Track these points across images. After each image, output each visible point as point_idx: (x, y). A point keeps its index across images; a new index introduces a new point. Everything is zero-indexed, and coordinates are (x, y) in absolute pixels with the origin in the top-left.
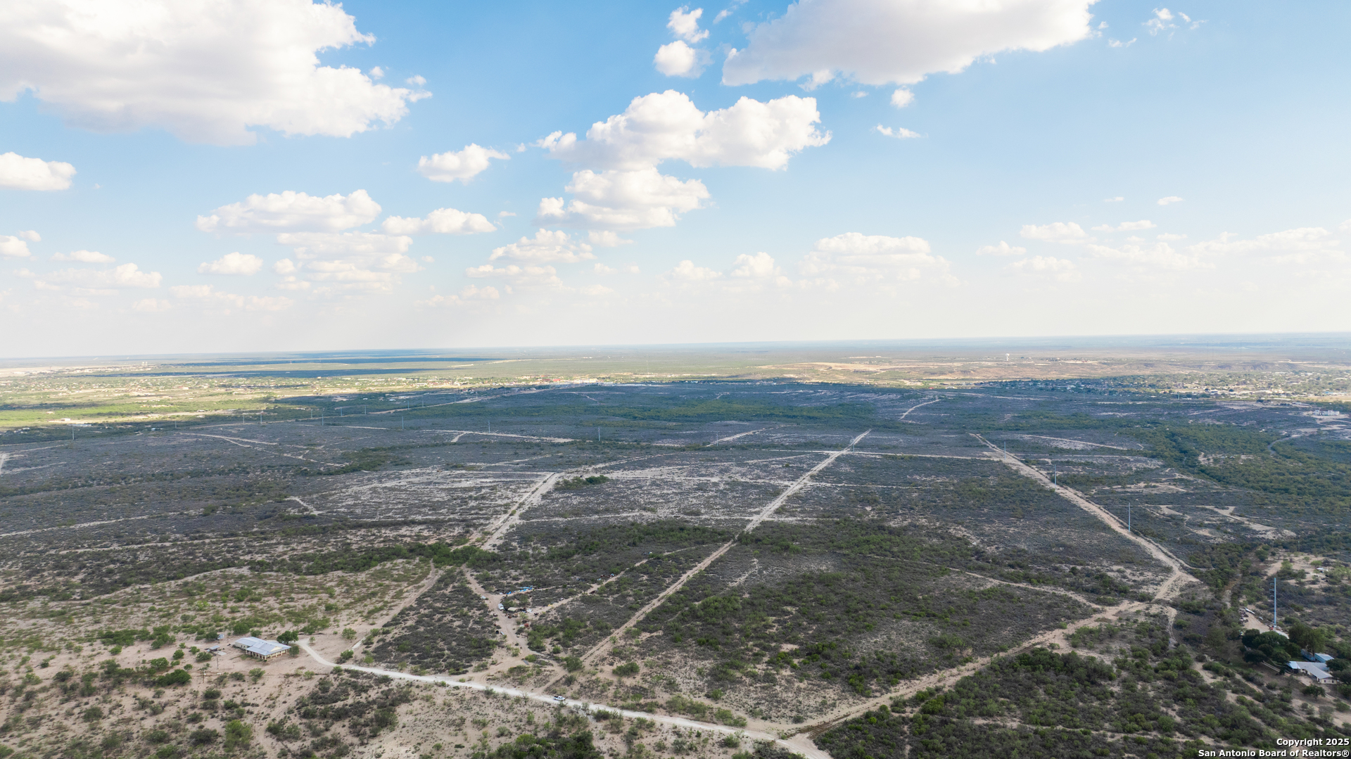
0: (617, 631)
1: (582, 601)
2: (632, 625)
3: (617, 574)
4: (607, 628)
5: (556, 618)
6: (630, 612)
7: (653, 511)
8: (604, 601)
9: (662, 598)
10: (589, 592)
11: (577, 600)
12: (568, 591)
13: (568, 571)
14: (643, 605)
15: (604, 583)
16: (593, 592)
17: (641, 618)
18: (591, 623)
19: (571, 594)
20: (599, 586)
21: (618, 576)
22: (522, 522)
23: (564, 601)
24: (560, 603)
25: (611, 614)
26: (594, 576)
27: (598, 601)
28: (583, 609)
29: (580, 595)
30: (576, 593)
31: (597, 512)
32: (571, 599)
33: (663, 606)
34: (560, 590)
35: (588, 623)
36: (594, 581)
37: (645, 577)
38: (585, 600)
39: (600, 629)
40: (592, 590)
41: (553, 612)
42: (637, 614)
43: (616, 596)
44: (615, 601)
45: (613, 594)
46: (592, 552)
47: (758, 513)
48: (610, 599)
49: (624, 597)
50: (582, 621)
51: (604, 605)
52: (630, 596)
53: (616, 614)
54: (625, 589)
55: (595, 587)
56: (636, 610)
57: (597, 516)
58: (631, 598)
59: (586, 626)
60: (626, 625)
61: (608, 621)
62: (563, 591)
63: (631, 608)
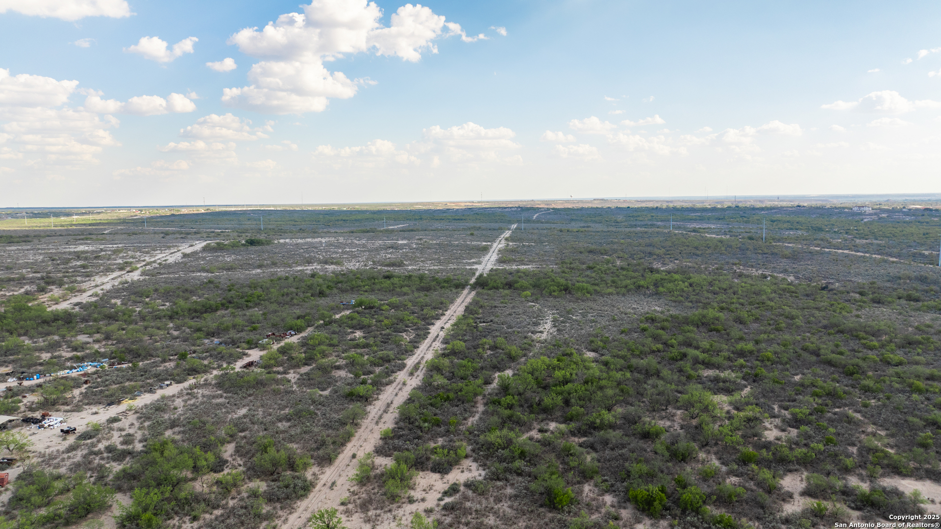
0: (328, 474)
1: (219, 385)
2: (369, 447)
3: (299, 330)
4: (292, 466)
5: (128, 440)
6: (352, 407)
7: (337, 263)
8: (277, 382)
9: (416, 367)
10: (238, 366)
11: (206, 384)
12: (185, 365)
13: (199, 330)
14: (379, 385)
15: (276, 347)
16: (250, 364)
17: (389, 423)
18: (238, 451)
19: (193, 371)
20: (263, 353)
21: (303, 334)
22: (142, 278)
23: (173, 389)
24: (159, 393)
25: (298, 415)
26: (253, 336)
27: (260, 384)
28: (219, 405)
29: (215, 372)
30: (206, 370)
31: (260, 267)
32: (191, 381)
33: (427, 386)
34: (170, 365)
35: (228, 450)
36: (253, 345)
37: (358, 334)
38: (227, 384)
39: (270, 473)
40: (246, 360)
41: (132, 418)
42: (374, 410)
43: (305, 369)
44: (306, 381)
45: (297, 366)
46: (250, 304)
47: (479, 263)
48: (292, 376)
49: (325, 370)
50: (206, 447)
51: (276, 392)
52: (338, 368)
53: (312, 415)
54: (324, 355)
55: (255, 355)
56: (366, 399)
57: (259, 271)
58: (342, 373)
59: (219, 465)
60: (349, 449)
61: (291, 439)
62: (177, 366)
63: (352, 397)
